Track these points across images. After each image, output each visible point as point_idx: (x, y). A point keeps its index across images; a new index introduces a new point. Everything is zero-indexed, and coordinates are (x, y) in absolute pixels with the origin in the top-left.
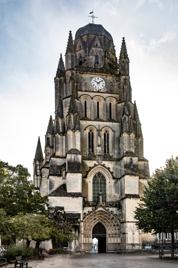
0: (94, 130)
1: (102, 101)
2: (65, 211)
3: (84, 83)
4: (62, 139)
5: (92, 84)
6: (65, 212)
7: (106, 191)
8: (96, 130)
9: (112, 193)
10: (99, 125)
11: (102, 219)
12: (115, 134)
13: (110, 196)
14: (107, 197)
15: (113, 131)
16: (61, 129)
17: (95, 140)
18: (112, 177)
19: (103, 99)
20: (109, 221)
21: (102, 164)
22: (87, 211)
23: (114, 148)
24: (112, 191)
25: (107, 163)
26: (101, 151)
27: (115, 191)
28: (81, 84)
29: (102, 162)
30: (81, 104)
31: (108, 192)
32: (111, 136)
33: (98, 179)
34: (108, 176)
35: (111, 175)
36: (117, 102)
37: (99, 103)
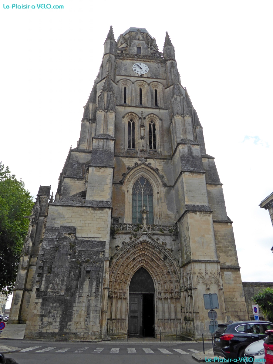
0: (135, 118)
1: (146, 87)
2: (77, 236)
3: (123, 67)
4: (91, 128)
5: (134, 69)
6: (76, 238)
7: (154, 208)
8: (138, 118)
9: (163, 209)
10: (142, 111)
11: (147, 260)
12: (164, 123)
13: (160, 216)
14: (155, 218)
15: (160, 119)
16: (91, 115)
17: (137, 131)
18: (161, 183)
19: (147, 84)
20: (160, 264)
21: (147, 163)
22: (122, 243)
23: (163, 141)
24: (163, 206)
25: (154, 162)
26: (145, 145)
27: (167, 206)
28: (120, 69)
29: (146, 161)
30: (120, 88)
31: (156, 210)
32: (158, 127)
33: (141, 188)
34: (155, 182)
35: (160, 181)
36: (164, 87)
37: (142, 89)
